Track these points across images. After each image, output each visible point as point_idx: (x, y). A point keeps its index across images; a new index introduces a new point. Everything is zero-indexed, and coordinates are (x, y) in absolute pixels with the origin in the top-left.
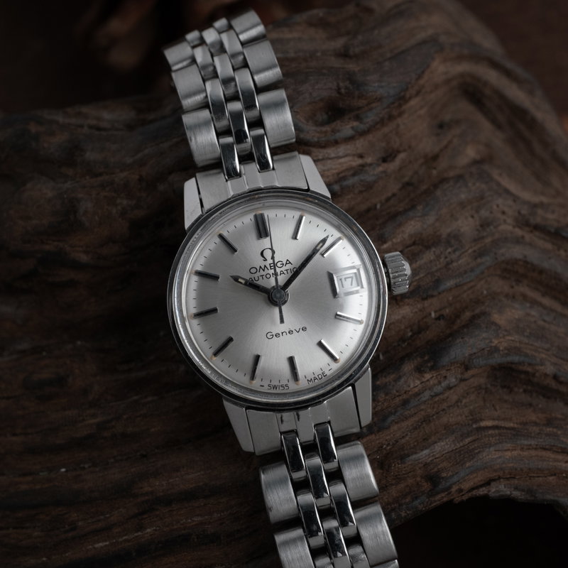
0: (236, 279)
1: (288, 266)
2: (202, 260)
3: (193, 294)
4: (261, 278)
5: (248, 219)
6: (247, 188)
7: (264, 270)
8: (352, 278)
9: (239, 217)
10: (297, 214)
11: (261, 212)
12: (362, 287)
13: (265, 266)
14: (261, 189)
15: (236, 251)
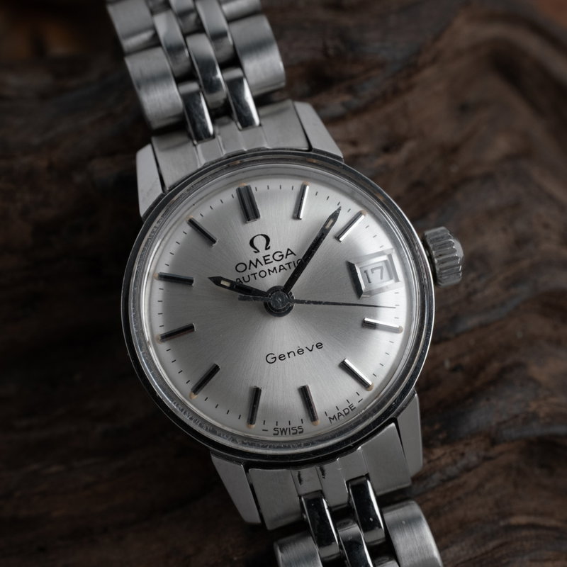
0: (217, 281)
1: (290, 258)
2: (168, 259)
3: (158, 307)
4: (252, 277)
5: (230, 196)
6: (224, 153)
7: (256, 266)
8: (381, 268)
9: (215, 195)
10: (297, 184)
11: (245, 184)
12: (397, 280)
13: (257, 260)
14: (244, 153)
15: (214, 242)
